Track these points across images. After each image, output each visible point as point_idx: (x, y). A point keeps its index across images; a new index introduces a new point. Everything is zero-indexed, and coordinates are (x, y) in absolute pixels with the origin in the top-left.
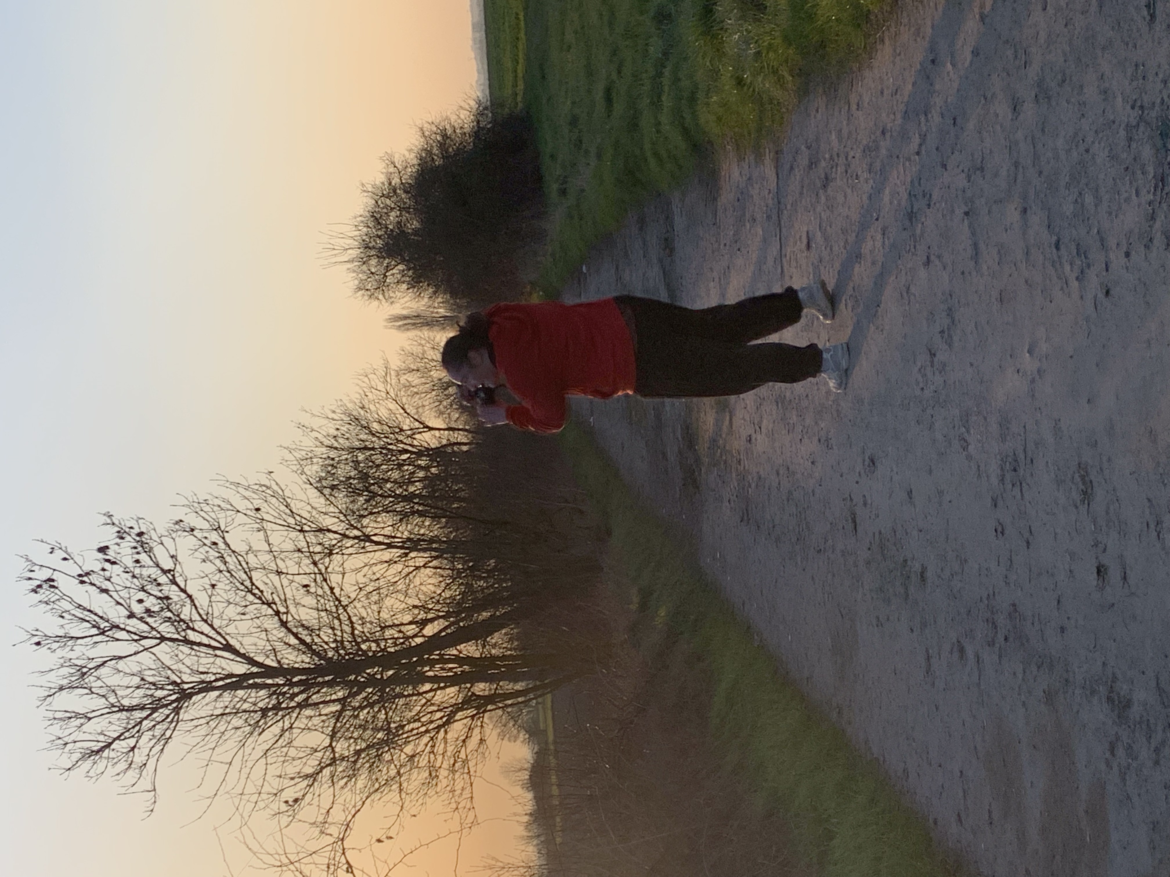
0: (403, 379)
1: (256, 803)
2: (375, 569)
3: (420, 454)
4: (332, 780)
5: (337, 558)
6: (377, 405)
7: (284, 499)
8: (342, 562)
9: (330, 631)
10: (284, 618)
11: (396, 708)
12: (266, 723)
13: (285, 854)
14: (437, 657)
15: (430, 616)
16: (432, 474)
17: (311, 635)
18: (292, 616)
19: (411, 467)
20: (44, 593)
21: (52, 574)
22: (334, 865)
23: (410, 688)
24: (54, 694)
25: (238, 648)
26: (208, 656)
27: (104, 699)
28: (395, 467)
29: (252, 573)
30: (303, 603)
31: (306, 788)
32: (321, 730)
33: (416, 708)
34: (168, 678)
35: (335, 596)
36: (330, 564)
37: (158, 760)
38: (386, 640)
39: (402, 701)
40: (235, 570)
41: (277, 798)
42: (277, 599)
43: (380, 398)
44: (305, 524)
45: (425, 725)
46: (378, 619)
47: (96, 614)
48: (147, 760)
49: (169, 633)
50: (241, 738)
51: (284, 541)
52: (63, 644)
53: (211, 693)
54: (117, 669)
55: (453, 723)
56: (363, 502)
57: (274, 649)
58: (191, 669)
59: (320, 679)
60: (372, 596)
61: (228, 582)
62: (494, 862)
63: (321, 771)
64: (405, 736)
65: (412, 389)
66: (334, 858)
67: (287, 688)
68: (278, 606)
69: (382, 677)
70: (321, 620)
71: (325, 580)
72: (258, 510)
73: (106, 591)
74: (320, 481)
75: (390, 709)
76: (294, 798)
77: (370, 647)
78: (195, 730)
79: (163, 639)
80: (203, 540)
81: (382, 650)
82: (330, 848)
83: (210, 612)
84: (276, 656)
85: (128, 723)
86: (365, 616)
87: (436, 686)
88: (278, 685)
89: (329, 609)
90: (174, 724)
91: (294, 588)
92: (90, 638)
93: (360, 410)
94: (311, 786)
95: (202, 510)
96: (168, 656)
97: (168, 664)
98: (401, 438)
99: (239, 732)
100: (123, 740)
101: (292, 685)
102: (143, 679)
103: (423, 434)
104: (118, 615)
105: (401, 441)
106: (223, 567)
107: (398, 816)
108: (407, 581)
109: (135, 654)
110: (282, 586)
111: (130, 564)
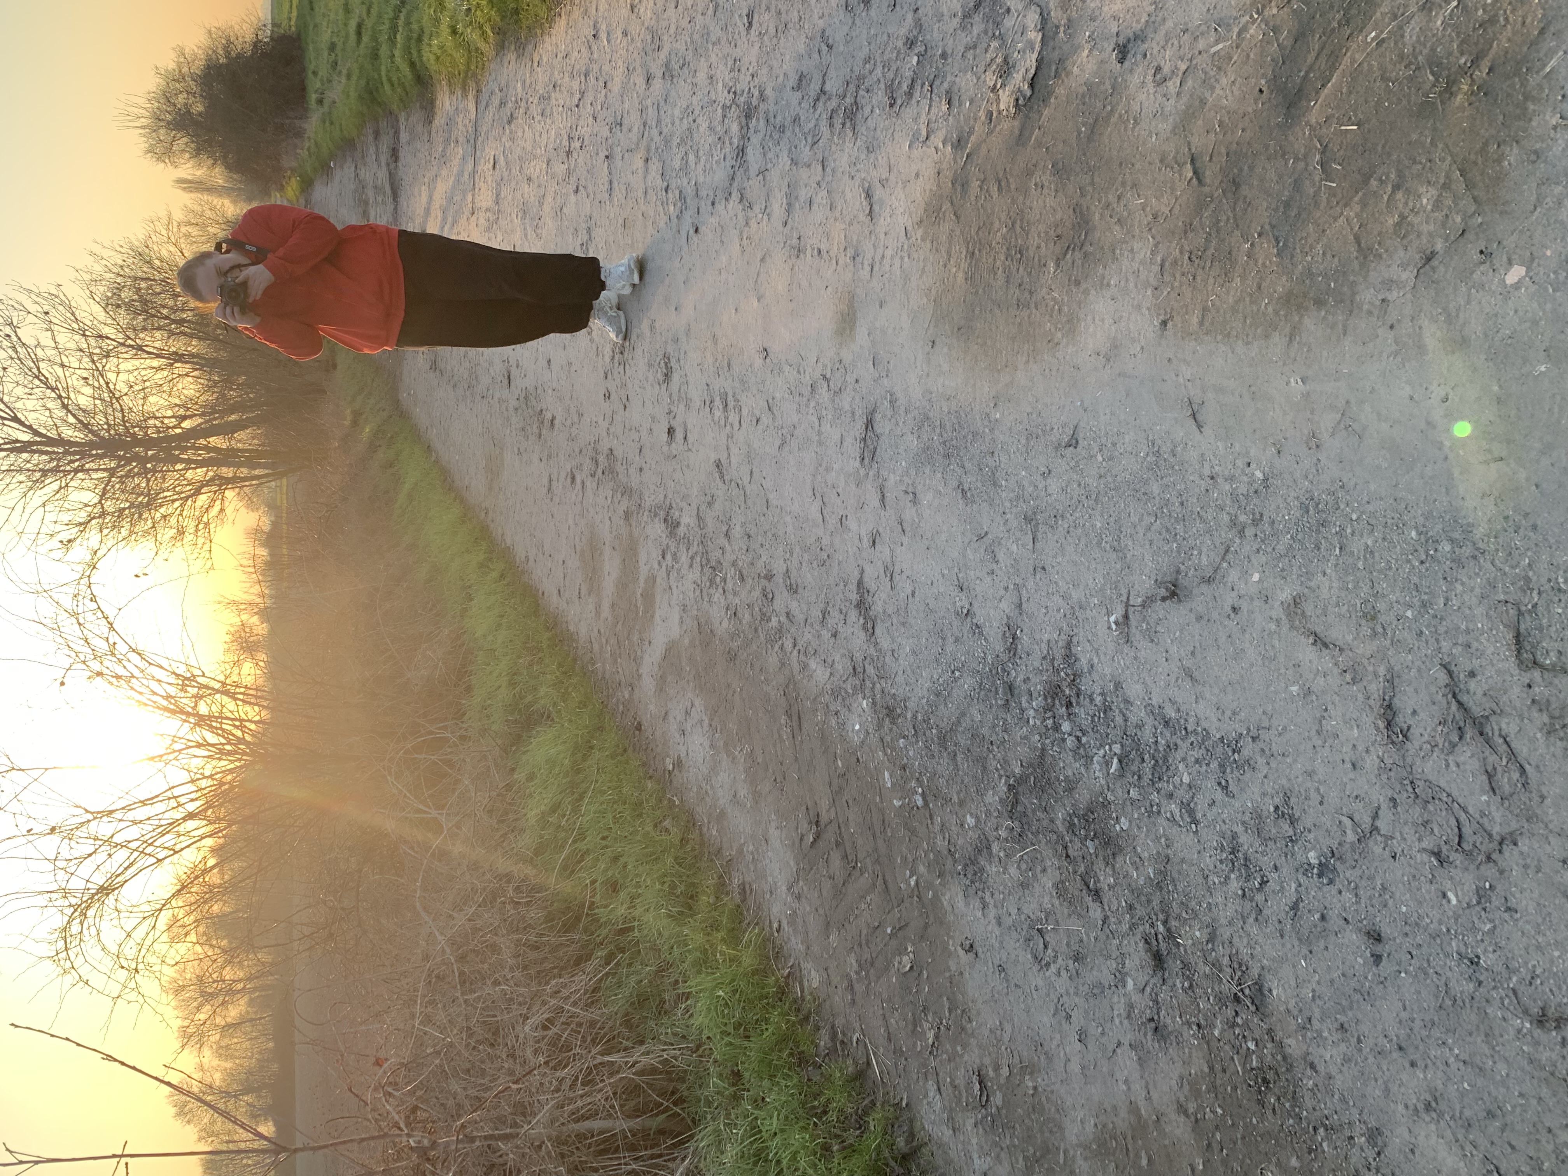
2: (144, 372)
4: (100, 528)
5: (113, 360)
7: (70, 308)
8: (117, 363)
9: (104, 416)
10: (66, 401)
11: (155, 479)
12: (45, 481)
14: (191, 445)
15: (188, 413)
17: (87, 417)
18: (73, 400)
23: (168, 465)
25: (23, 420)
29: (39, 362)
30: (82, 392)
31: (78, 533)
32: (92, 490)
33: (171, 480)
35: (110, 389)
36: (106, 364)
38: (149, 427)
39: (160, 475)
40: (25, 358)
41: (53, 539)
42: (59, 386)
43: (163, 241)
44: (87, 330)
45: (177, 494)
46: (144, 411)
50: (24, 490)
51: (69, 341)
55: (200, 494)
56: (142, 320)
57: (55, 425)
59: (95, 452)
60: (140, 393)
61: (18, 367)
63: (90, 521)
64: (162, 500)
67: (65, 455)
68: (61, 391)
69: (145, 455)
70: (96, 406)
71: (102, 376)
72: (47, 313)
74: (104, 299)
75: (151, 479)
76: (67, 539)
77: (137, 432)
81: (147, 435)
84: (57, 430)
86: (131, 407)
87: (188, 466)
88: (58, 453)
89: (103, 398)
94: (81, 532)
99: (22, 485)
101: (70, 453)
106: (14, 355)
107: (153, 559)
108: (171, 385)
110: (65, 376)
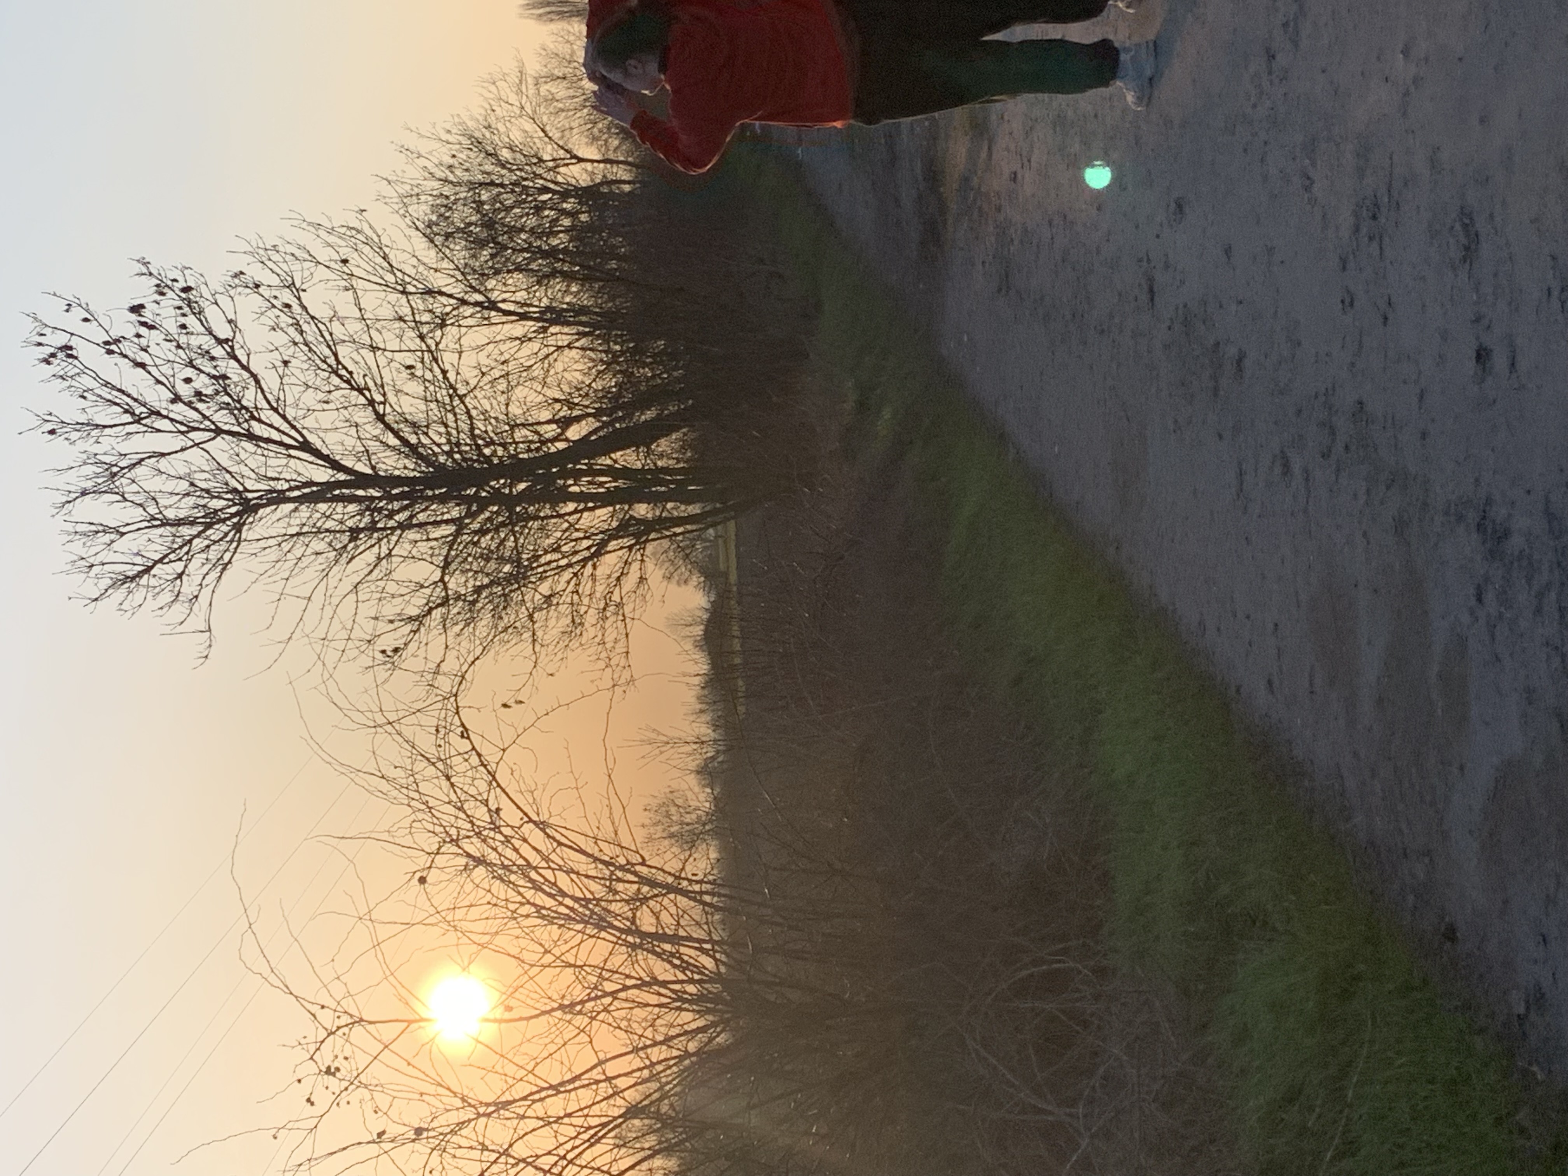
0: (544, 89)
1: (343, 651)
2: (503, 347)
3: (565, 195)
4: (444, 626)
5: (451, 331)
6: (508, 124)
7: (381, 248)
8: (458, 336)
9: (442, 430)
10: (380, 409)
11: (528, 533)
12: (357, 547)
13: (381, 710)
14: (584, 467)
15: (576, 413)
16: (580, 222)
17: (416, 434)
18: (391, 406)
19: (553, 212)
20: (59, 365)
21: (69, 340)
22: (445, 728)
23: (548, 506)
24: (75, 499)
25: (319, 448)
26: (279, 455)
27: (141, 509)
28: (532, 211)
29: (337, 347)
30: (406, 391)
31: (409, 634)
32: (430, 560)
33: (555, 535)
34: (227, 484)
35: (449, 382)
36: (442, 338)
37: (213, 591)
38: (517, 443)
39: (536, 524)
40: (314, 342)
41: (371, 647)
42: (371, 384)
43: (513, 114)
44: (409, 283)
45: (567, 557)
46: (507, 415)
47: (129, 396)
48: (200, 590)
49: (226, 423)
50: (323, 567)
51: (381, 305)
52: (86, 433)
53: (282, 506)
54: (160, 471)
55: (604, 554)
56: (488, 257)
57: (367, 451)
58: (257, 474)
59: (430, 493)
60: (499, 384)
61: (306, 358)
62: (654, 735)
64: (540, 570)
65: (555, 104)
66: (445, 718)
67: (385, 502)
68: (372, 392)
69: (511, 491)
70: (430, 413)
71: (435, 360)
72: (345, 261)
73: (142, 365)
74: (429, 226)
75: (521, 533)
76: (393, 647)
77: (495, 451)
78: (263, 553)
79: (218, 431)
80: (272, 300)
81: (510, 457)
82: (439, 705)
83: (282, 398)
84: (370, 460)
85: (173, 542)
86: (489, 409)
87: (582, 506)
88: (372, 499)
89: (440, 399)
90: (235, 544)
91: (393, 370)
92: (121, 428)
93: (484, 130)
94: (415, 632)
95: (270, 259)
96: (226, 455)
97: (225, 465)
98: (540, 171)
99: (321, 559)
100: (167, 563)
101: (391, 498)
102: (192, 484)
103: (570, 167)
104: (158, 397)
105: (540, 175)
106: (298, 338)
107: (531, 674)
108: (546, 365)
109: (183, 450)
110: (378, 367)
111: (174, 330)
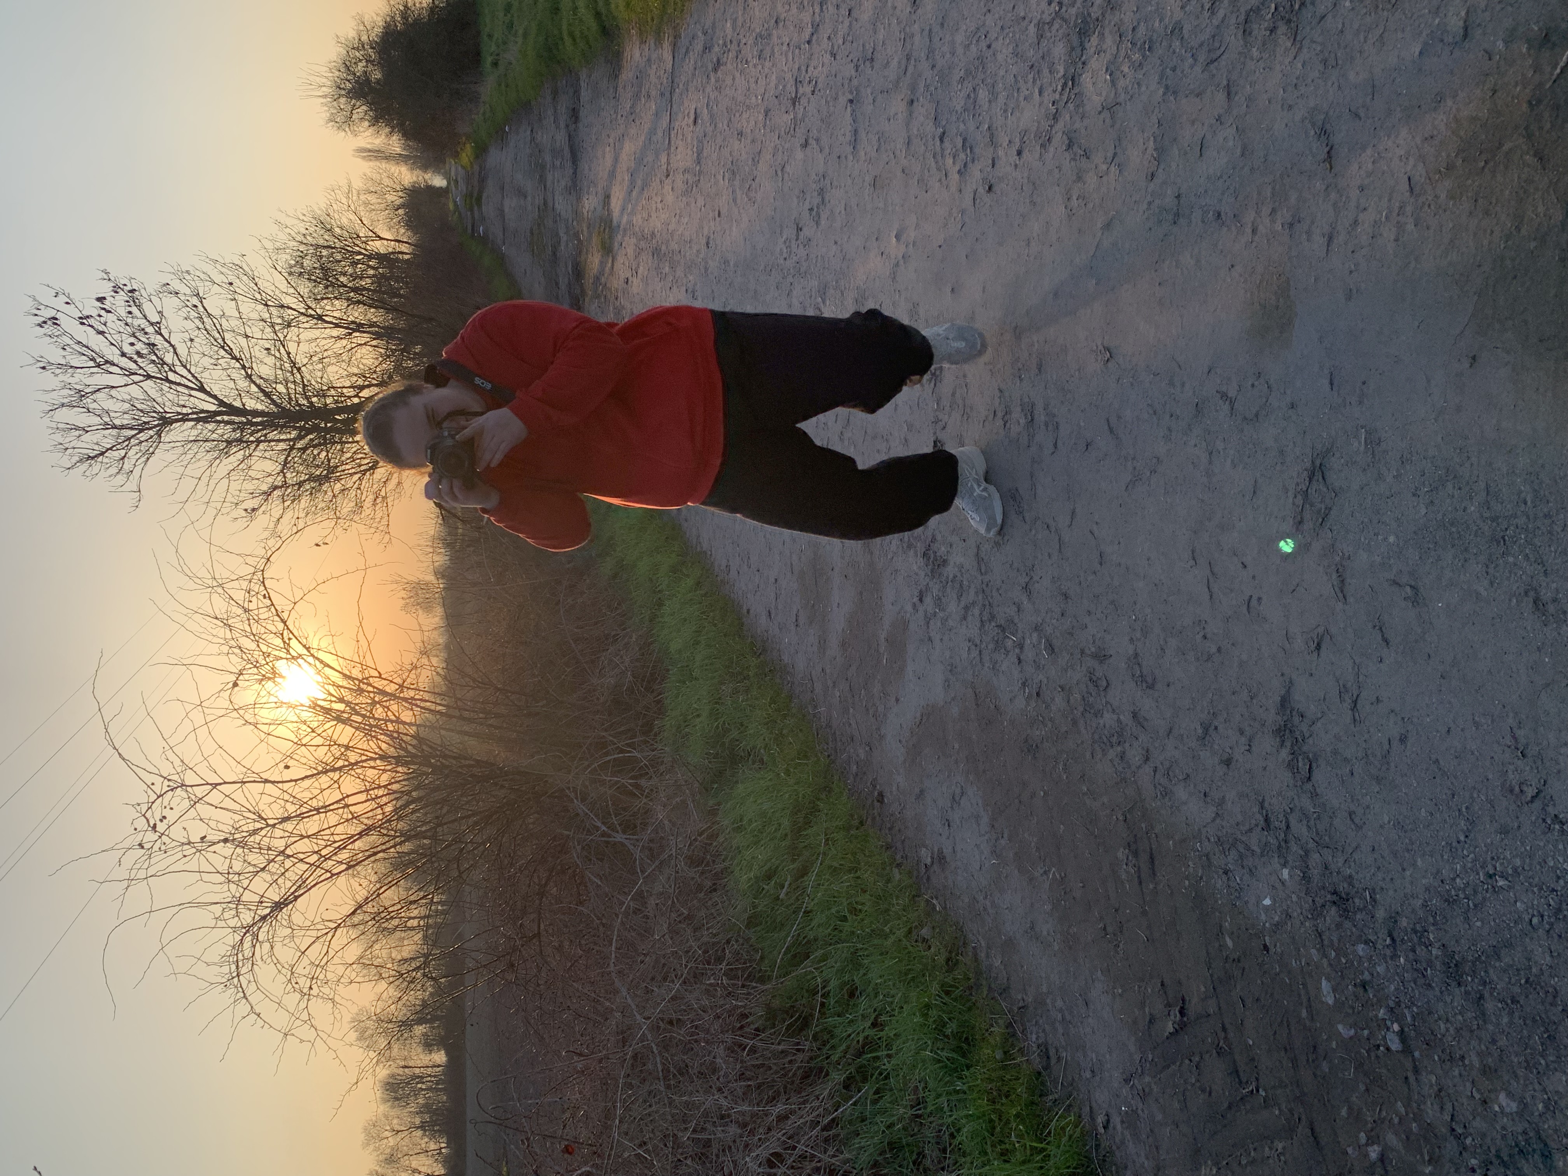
1: (220, 509)
2: (323, 342)
3: (371, 257)
4: (282, 500)
5: (294, 330)
6: (340, 214)
7: (254, 278)
8: (298, 333)
10: (249, 371)
12: (230, 451)
15: (367, 383)
16: (379, 273)
17: (269, 388)
18: (255, 370)
19: (363, 266)
20: (48, 328)
21: (56, 314)
24: (56, 409)
25: (210, 391)
26: (185, 393)
27: (99, 418)
28: (351, 264)
29: (224, 333)
31: (261, 502)
32: (276, 459)
34: (153, 407)
35: (291, 359)
36: (288, 334)
37: (143, 468)
39: (339, 446)
40: (210, 329)
41: (238, 507)
43: (343, 208)
44: (269, 300)
47: (93, 351)
48: (134, 468)
49: (153, 372)
50: (209, 460)
51: (251, 311)
52: (65, 370)
53: (186, 423)
54: (111, 396)
57: (240, 395)
58: (172, 403)
59: (276, 422)
61: (204, 338)
63: (274, 491)
67: (249, 425)
68: (244, 361)
71: (283, 346)
72: (231, 284)
73: (101, 333)
76: (251, 508)
78: (173, 450)
79: (149, 377)
80: (185, 302)
83: (188, 359)
84: (241, 400)
85: (119, 439)
88: (242, 423)
91: (257, 350)
92: (87, 369)
93: (326, 216)
94: (265, 500)
95: (186, 279)
96: (153, 391)
97: (153, 397)
98: (357, 242)
99: (208, 455)
100: (115, 450)
101: (253, 424)
102: (133, 406)
103: (375, 242)
104: (111, 353)
106: (201, 326)
109: (126, 385)
110: (248, 347)
111: (123, 314)
